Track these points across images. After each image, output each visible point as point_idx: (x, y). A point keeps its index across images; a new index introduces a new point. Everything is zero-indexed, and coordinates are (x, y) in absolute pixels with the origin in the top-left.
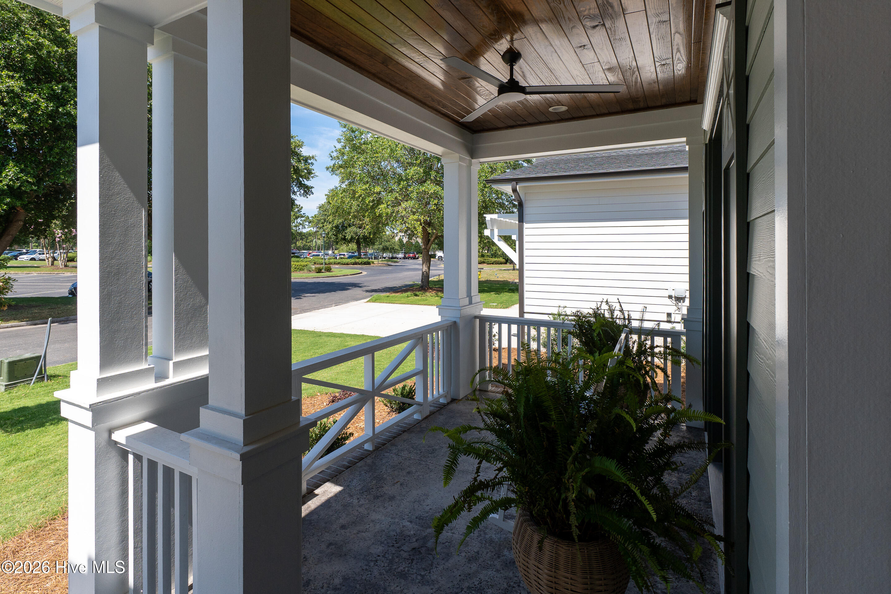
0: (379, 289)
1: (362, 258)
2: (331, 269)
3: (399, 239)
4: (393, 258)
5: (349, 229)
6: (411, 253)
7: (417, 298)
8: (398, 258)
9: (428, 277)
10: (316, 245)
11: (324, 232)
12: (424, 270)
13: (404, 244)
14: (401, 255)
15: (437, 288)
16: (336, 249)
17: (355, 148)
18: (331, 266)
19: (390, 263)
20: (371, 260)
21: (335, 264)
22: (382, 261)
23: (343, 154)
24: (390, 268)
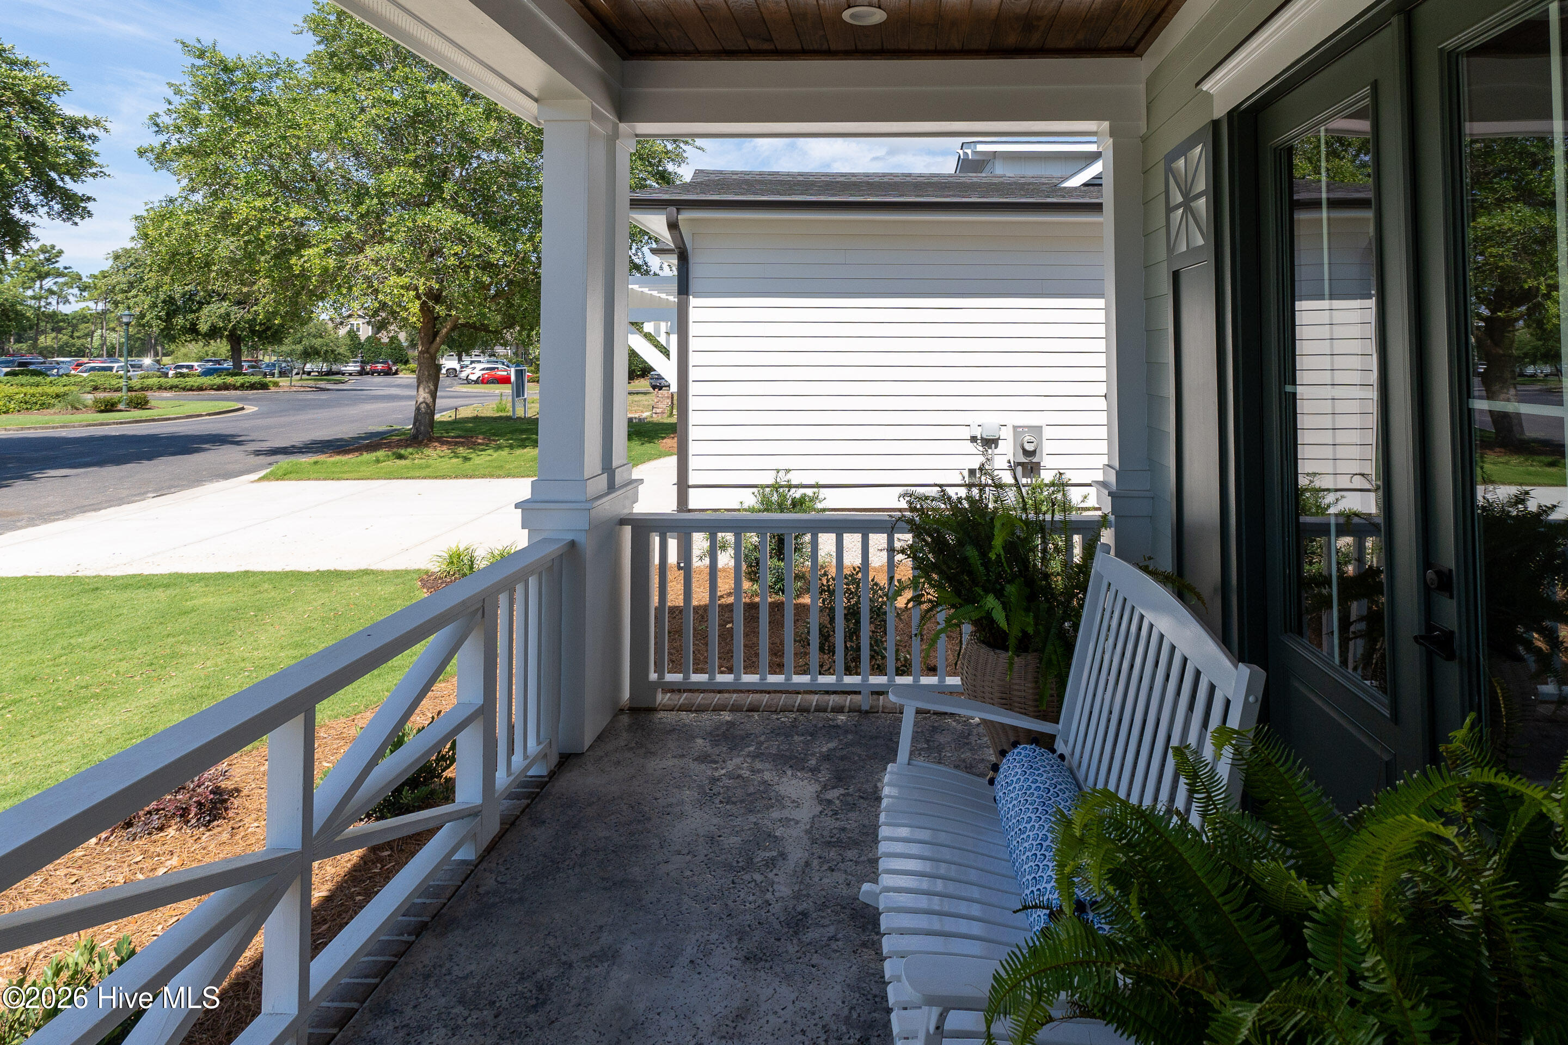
0: (293, 446)
1: (245, 374)
2: (147, 402)
3: (349, 332)
4: (330, 373)
5: (206, 310)
6: (379, 363)
7: (403, 462)
8: (343, 374)
9: (433, 414)
10: (102, 345)
11: (127, 312)
12: (421, 400)
13: (360, 344)
14: (352, 367)
15: (453, 437)
16: (165, 355)
17: (228, 109)
18: (149, 394)
19: (322, 384)
20: (269, 379)
21: (160, 388)
22: (301, 379)
23: (196, 122)
24: (324, 396)
